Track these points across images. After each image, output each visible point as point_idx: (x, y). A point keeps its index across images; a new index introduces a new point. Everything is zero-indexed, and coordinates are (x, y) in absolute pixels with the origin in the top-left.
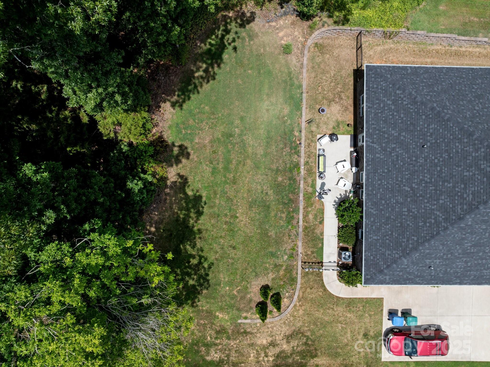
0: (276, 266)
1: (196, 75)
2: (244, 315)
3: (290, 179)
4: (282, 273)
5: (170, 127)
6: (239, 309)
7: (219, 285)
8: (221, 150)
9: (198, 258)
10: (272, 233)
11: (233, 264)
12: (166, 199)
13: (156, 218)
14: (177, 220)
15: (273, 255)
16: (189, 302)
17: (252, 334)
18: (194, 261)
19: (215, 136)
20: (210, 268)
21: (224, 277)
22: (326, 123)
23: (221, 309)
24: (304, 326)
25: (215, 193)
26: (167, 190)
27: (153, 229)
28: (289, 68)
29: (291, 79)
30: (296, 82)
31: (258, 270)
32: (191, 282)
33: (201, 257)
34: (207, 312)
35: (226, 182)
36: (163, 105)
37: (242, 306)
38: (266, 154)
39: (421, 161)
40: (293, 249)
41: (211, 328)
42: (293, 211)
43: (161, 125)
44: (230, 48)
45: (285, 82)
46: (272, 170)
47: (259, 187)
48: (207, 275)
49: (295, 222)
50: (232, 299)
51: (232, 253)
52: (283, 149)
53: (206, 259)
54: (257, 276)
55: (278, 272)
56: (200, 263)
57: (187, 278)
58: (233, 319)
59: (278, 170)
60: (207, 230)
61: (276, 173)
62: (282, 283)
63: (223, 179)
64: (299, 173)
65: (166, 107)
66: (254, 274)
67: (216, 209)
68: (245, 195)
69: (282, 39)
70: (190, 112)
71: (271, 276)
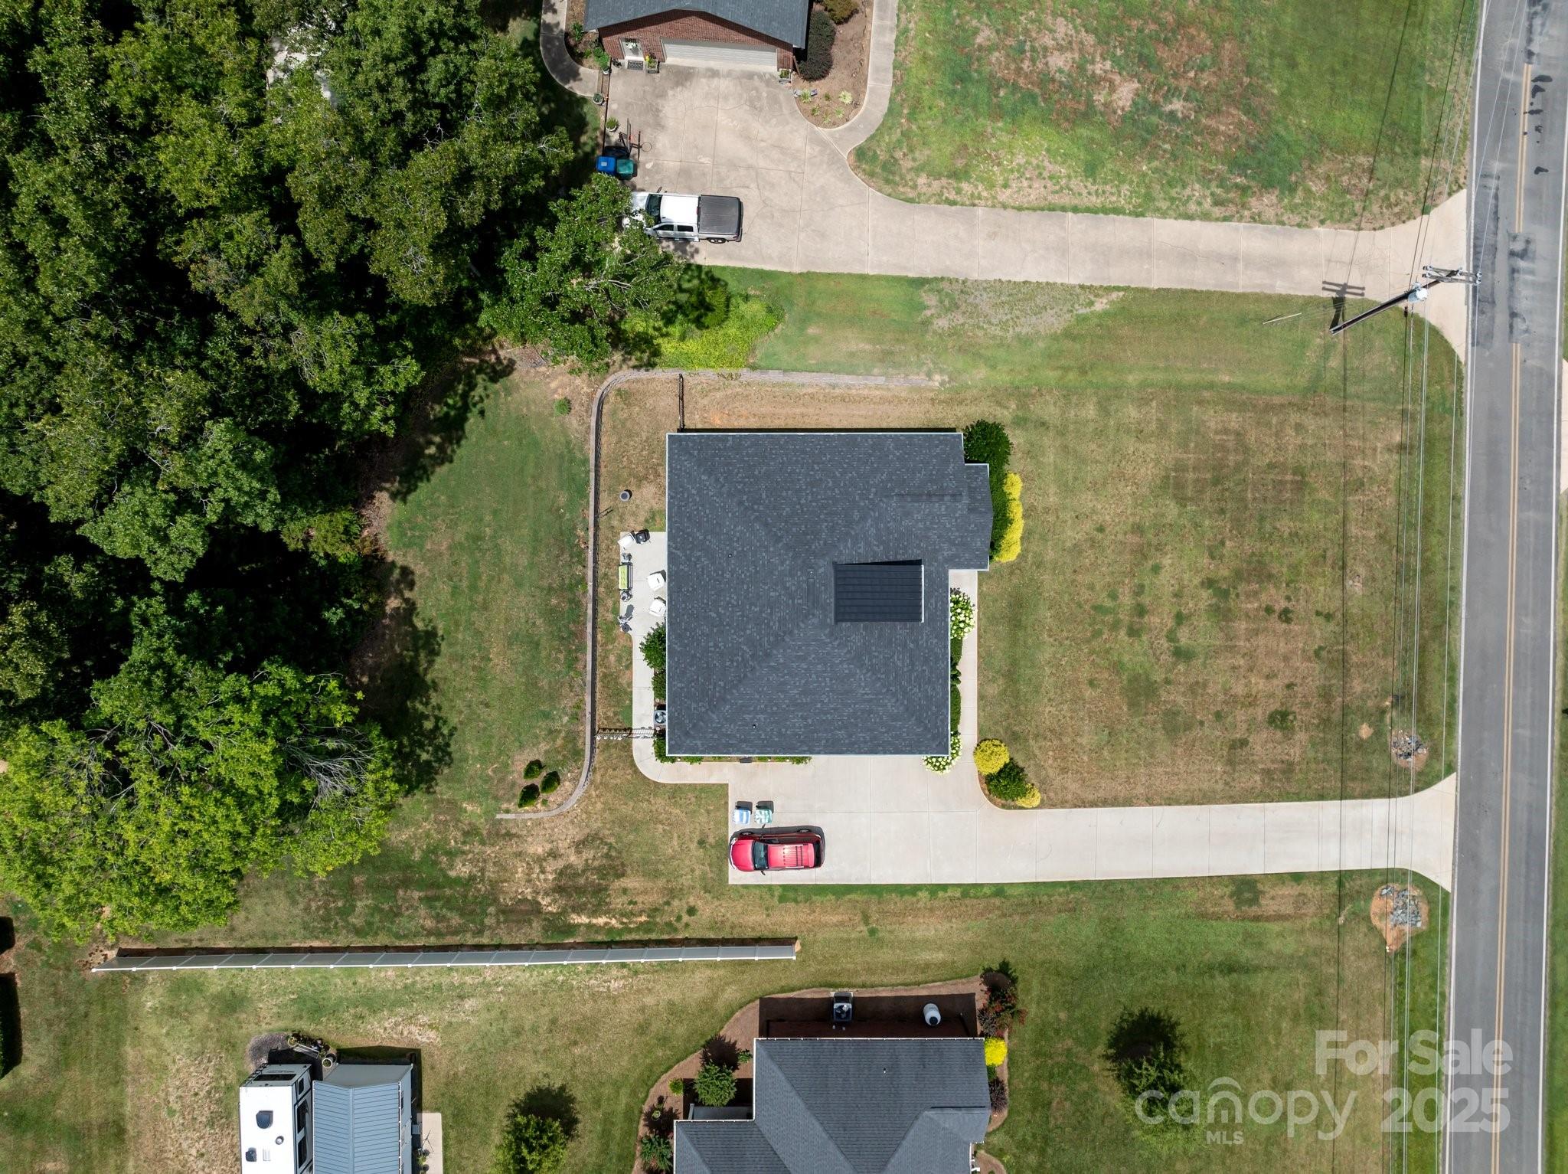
0: (551, 732)
1: (427, 452)
2: (505, 806)
3: (571, 601)
4: (559, 742)
5: (389, 527)
6: (496, 798)
7: (466, 760)
8: (465, 560)
9: (432, 719)
10: (544, 683)
11: (485, 729)
12: (384, 634)
13: (370, 662)
14: (401, 665)
15: (546, 716)
16: (423, 786)
17: (519, 837)
18: (428, 725)
19: (457, 539)
20: (451, 735)
21: (472, 749)
22: (634, 514)
23: (470, 798)
24: (604, 827)
25: (457, 624)
26: (387, 621)
27: (365, 679)
28: (566, 435)
29: (570, 452)
30: (579, 455)
31: (523, 738)
32: (424, 756)
33: (437, 719)
34: (449, 802)
35: (472, 608)
36: (378, 494)
37: (501, 792)
38: (532, 565)
39: (728, 576)
40: (579, 707)
41: (456, 827)
42: (576, 651)
43: (375, 524)
44: (475, 410)
45: (561, 456)
46: (542, 590)
47: (522, 615)
48: (448, 745)
49: (580, 665)
50: (486, 782)
51: (483, 712)
52: (558, 556)
53: (445, 722)
54: (522, 747)
55: (554, 741)
56: (437, 728)
57: (418, 751)
58: (489, 814)
59: (550, 589)
60: (445, 679)
61: (548, 593)
62: (560, 757)
63: (469, 603)
64: (585, 592)
65: (382, 498)
66: (517, 744)
67: (458, 648)
68: (502, 627)
69: (555, 391)
70: (419, 504)
71: (544, 746)
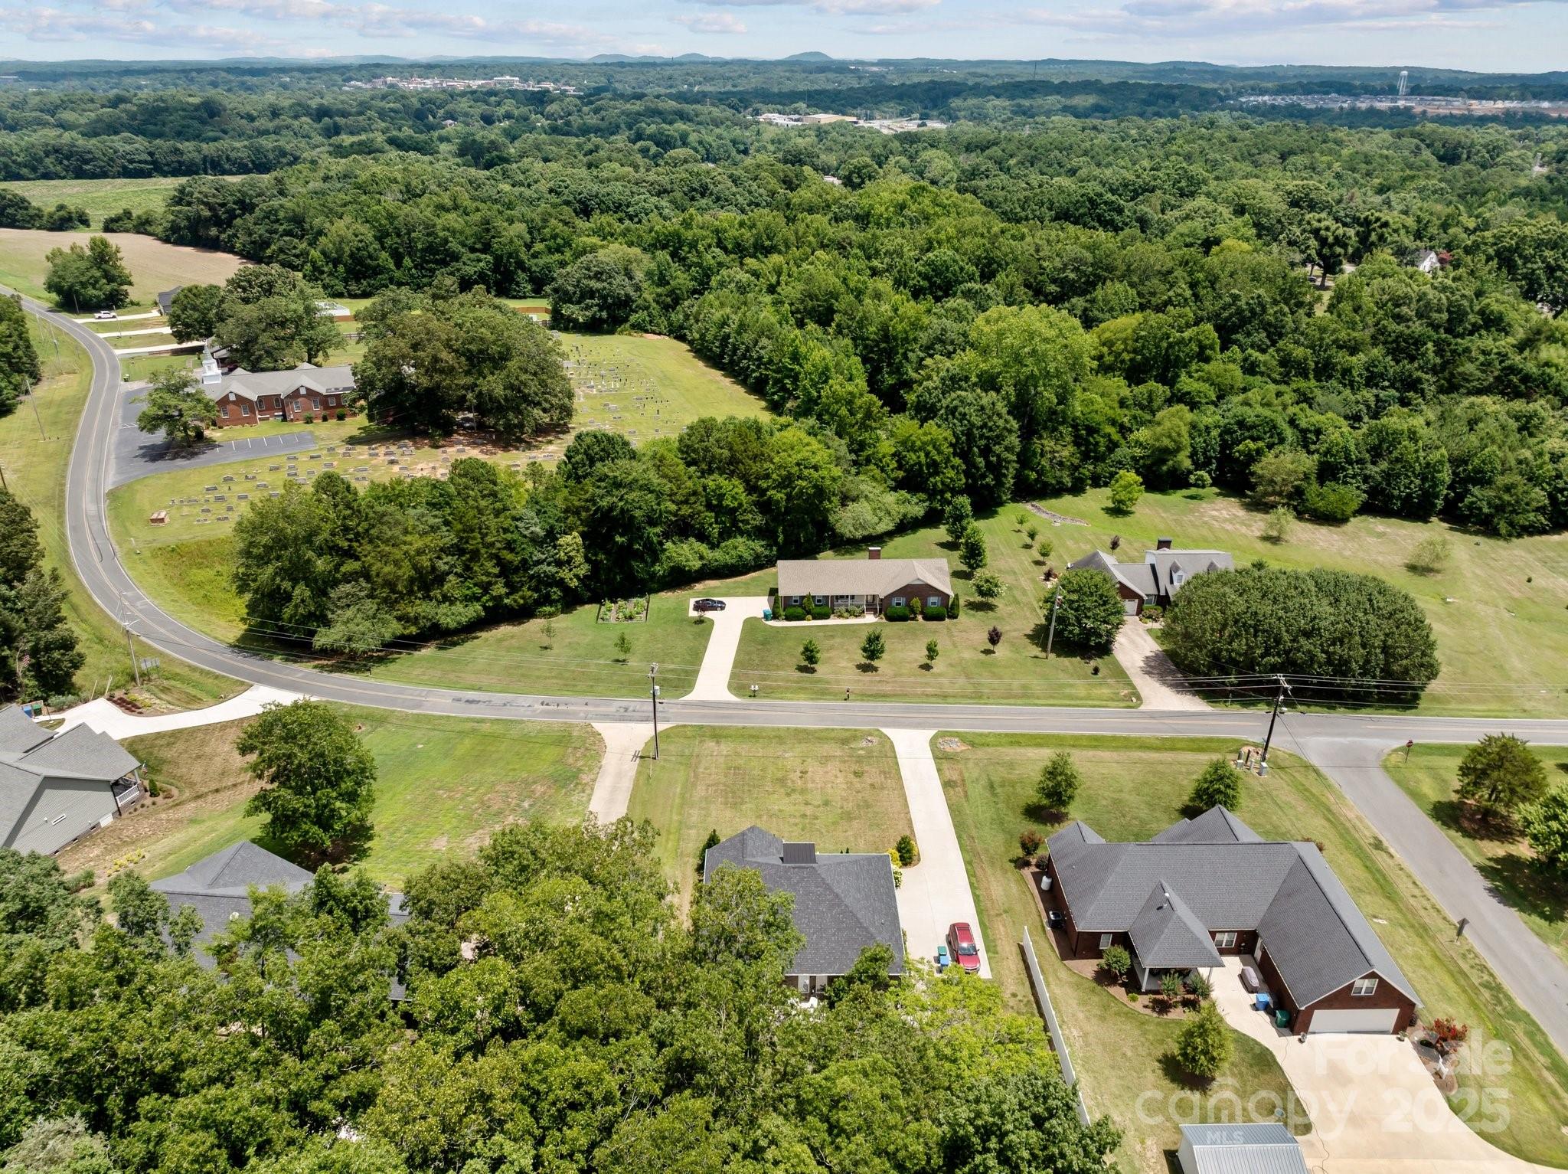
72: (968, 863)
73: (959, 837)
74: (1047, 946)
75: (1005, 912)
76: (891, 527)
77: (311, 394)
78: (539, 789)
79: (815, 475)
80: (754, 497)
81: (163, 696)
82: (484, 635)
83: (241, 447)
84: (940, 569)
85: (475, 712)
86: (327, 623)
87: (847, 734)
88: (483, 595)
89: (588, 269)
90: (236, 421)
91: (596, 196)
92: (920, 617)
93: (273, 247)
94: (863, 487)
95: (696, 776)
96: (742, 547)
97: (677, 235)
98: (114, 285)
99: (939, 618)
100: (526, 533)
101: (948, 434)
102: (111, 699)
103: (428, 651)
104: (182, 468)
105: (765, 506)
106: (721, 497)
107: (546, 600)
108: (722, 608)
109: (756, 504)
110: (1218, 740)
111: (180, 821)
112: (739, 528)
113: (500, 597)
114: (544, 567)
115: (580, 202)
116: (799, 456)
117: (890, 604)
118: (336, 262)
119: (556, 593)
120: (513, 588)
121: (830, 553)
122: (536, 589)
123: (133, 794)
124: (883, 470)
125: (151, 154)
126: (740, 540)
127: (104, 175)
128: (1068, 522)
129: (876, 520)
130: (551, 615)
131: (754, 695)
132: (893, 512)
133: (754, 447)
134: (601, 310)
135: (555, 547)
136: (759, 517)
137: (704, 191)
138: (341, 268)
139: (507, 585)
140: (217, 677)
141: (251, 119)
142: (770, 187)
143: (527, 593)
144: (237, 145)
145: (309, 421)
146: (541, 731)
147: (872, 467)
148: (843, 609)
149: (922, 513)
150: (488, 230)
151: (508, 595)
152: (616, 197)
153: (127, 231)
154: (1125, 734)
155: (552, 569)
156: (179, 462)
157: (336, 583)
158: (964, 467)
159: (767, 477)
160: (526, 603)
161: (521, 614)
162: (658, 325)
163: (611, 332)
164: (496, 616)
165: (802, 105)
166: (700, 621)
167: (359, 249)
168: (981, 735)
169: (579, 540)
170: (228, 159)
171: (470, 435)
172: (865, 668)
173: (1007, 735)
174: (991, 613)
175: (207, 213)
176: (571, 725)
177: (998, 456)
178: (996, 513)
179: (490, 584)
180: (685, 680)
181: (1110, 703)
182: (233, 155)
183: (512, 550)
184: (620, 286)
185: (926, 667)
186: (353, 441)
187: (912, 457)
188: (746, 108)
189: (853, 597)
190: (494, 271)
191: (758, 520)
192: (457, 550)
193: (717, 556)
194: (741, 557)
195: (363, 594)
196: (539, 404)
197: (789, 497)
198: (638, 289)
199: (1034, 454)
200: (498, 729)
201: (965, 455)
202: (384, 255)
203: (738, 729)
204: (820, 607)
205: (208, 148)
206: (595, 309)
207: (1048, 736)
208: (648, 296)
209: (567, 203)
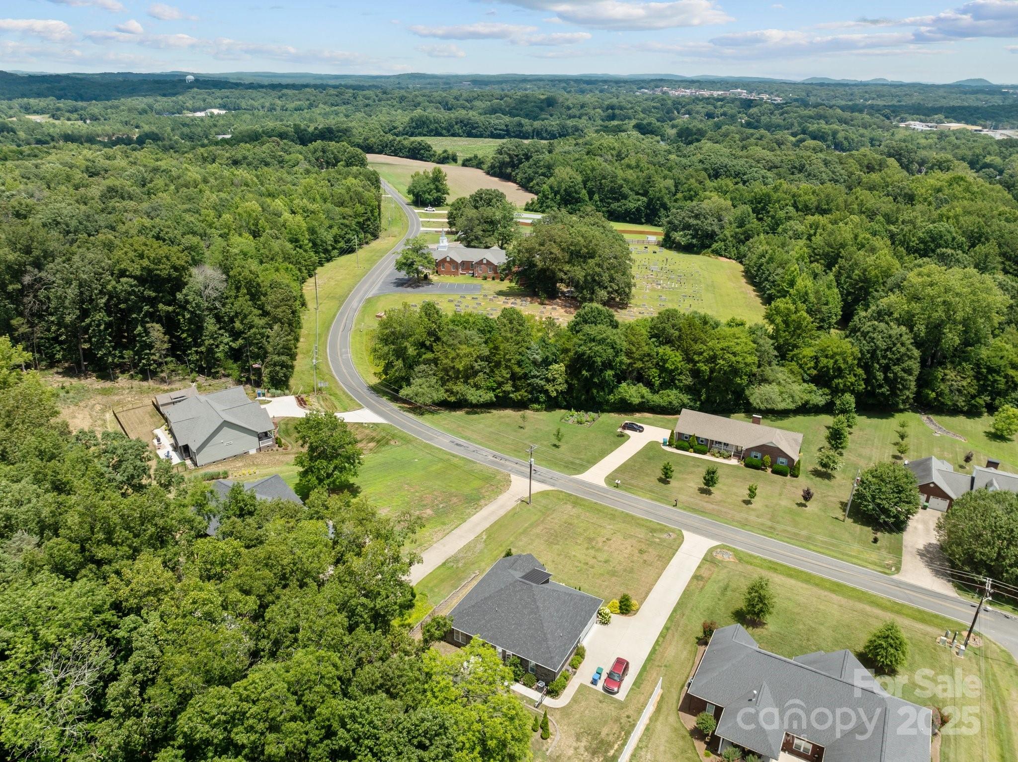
72: (667, 628)
73: (675, 611)
74: (676, 697)
75: (665, 666)
76: (792, 406)
77: (489, 263)
78: (455, 500)
79: (733, 359)
80: (690, 366)
81: (322, 403)
82: (494, 412)
83: (443, 286)
84: (796, 440)
85: (456, 451)
86: (409, 384)
87: (659, 527)
88: (497, 388)
89: (692, 212)
90: (449, 273)
91: (726, 167)
92: (769, 470)
93: (534, 182)
94: (780, 375)
95: (543, 521)
96: (672, 396)
97: (768, 195)
98: (439, 194)
99: (782, 473)
100: (531, 358)
101: (856, 350)
102: (297, 398)
103: (459, 414)
104: (408, 292)
105: (696, 373)
106: (665, 361)
107: (536, 401)
108: (641, 431)
109: (691, 370)
110: (943, 619)
111: (282, 462)
112: (675, 384)
113: (509, 393)
114: (538, 381)
115: (714, 169)
116: (726, 344)
117: (749, 455)
118: (556, 193)
119: (543, 398)
120: (517, 389)
121: (743, 415)
122: (531, 393)
123: (269, 442)
124: (801, 367)
125: (507, 126)
126: (674, 391)
127: (481, 136)
128: (950, 436)
129: (780, 399)
130: (537, 410)
131: (617, 486)
132: (797, 398)
133: (698, 333)
134: (693, 238)
135: (547, 370)
136: (690, 379)
137: (801, 169)
138: (558, 197)
139: (513, 386)
140: (352, 399)
141: (569, 108)
142: (850, 170)
143: (523, 394)
144: (553, 123)
145: (485, 278)
146: (481, 471)
147: (794, 363)
148: (716, 450)
149: (823, 402)
150: (649, 182)
151: (513, 392)
152: (738, 168)
153: (472, 166)
154: (864, 589)
155: (543, 383)
156: (409, 289)
157: (418, 363)
158: (864, 376)
159: (701, 354)
160: (522, 399)
161: (520, 405)
162: (730, 253)
163: (698, 253)
164: (502, 402)
165: (941, 116)
166: (621, 435)
167: (570, 187)
168: (751, 556)
169: (563, 369)
170: (546, 131)
171: (566, 301)
172: (703, 491)
173: (770, 561)
174: (826, 481)
175: (507, 159)
176: (499, 472)
177: (895, 374)
178: (892, 416)
179: (503, 383)
180: (583, 467)
181: (870, 566)
182: (549, 129)
183: (520, 366)
184: (711, 224)
185: (747, 502)
186: (501, 293)
187: (824, 361)
188: (896, 116)
189: (726, 445)
190: (646, 208)
191: (689, 381)
192: (487, 359)
193: (656, 399)
194: (670, 403)
195: (431, 373)
196: (606, 288)
197: (712, 371)
198: (722, 227)
199: (936, 378)
200: (461, 463)
201: (867, 368)
202: (584, 191)
203: (591, 502)
204: (702, 446)
205: (537, 124)
206: (689, 237)
207: (801, 572)
208: (727, 233)
209: (706, 170)
